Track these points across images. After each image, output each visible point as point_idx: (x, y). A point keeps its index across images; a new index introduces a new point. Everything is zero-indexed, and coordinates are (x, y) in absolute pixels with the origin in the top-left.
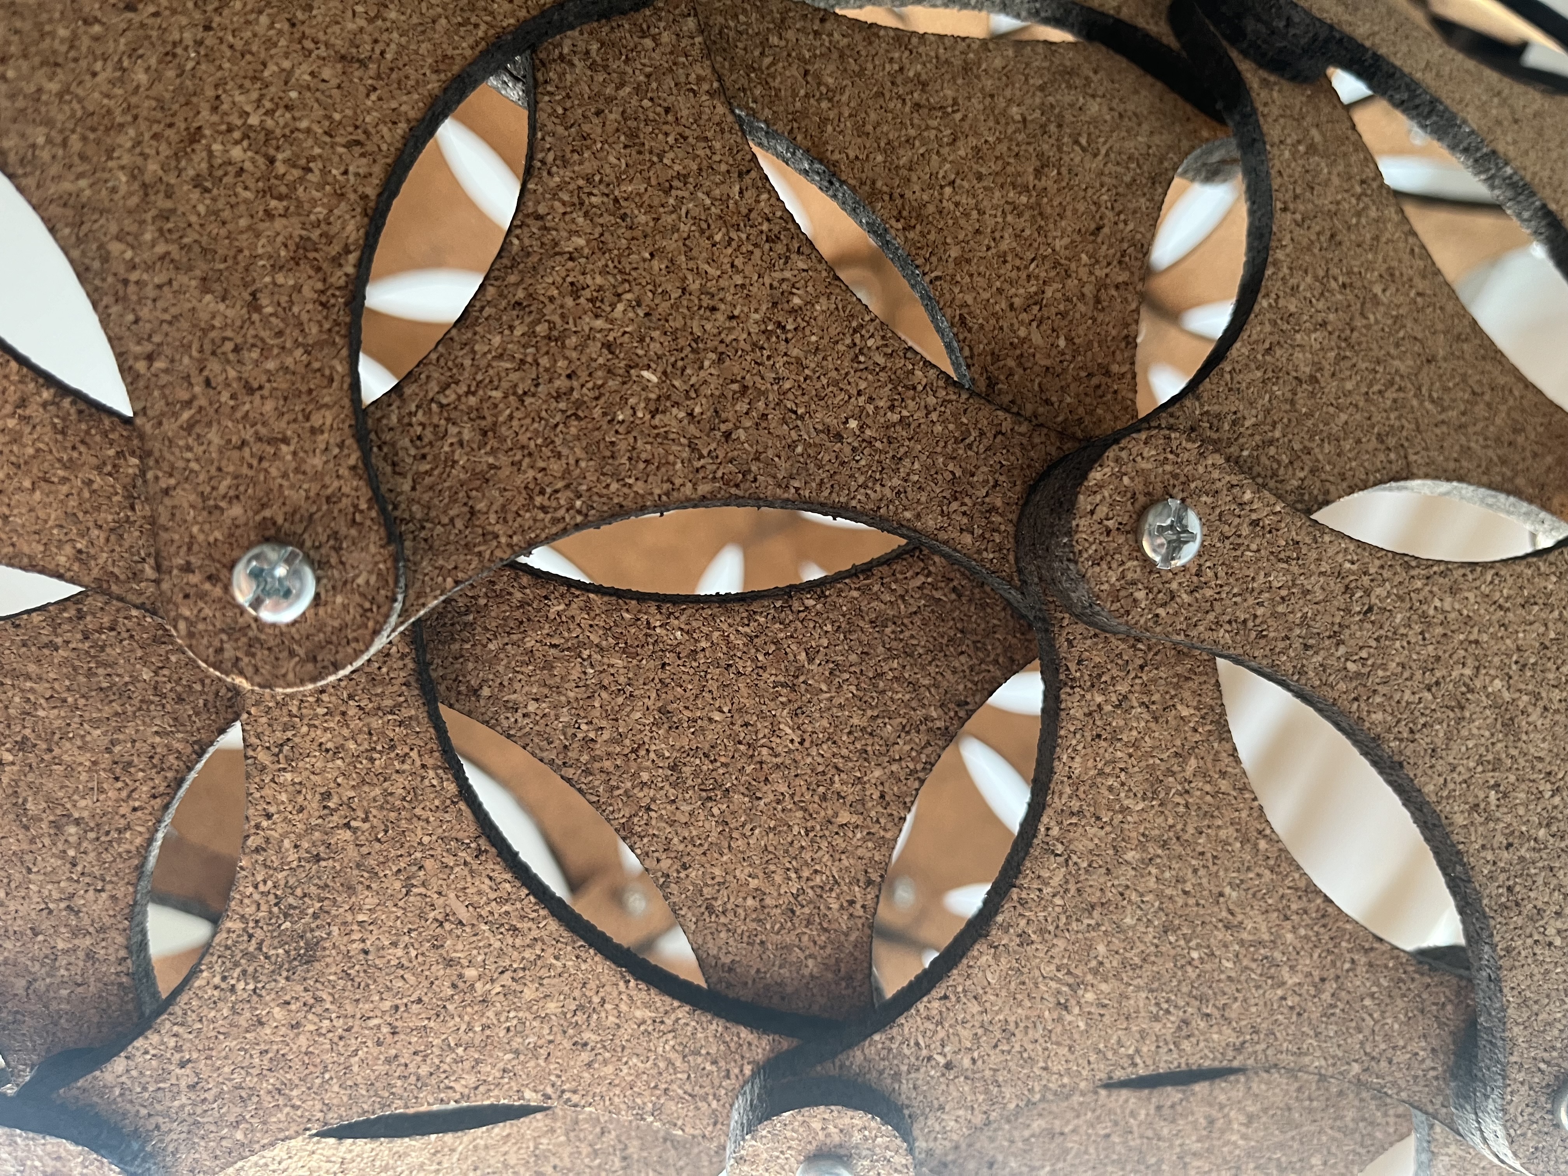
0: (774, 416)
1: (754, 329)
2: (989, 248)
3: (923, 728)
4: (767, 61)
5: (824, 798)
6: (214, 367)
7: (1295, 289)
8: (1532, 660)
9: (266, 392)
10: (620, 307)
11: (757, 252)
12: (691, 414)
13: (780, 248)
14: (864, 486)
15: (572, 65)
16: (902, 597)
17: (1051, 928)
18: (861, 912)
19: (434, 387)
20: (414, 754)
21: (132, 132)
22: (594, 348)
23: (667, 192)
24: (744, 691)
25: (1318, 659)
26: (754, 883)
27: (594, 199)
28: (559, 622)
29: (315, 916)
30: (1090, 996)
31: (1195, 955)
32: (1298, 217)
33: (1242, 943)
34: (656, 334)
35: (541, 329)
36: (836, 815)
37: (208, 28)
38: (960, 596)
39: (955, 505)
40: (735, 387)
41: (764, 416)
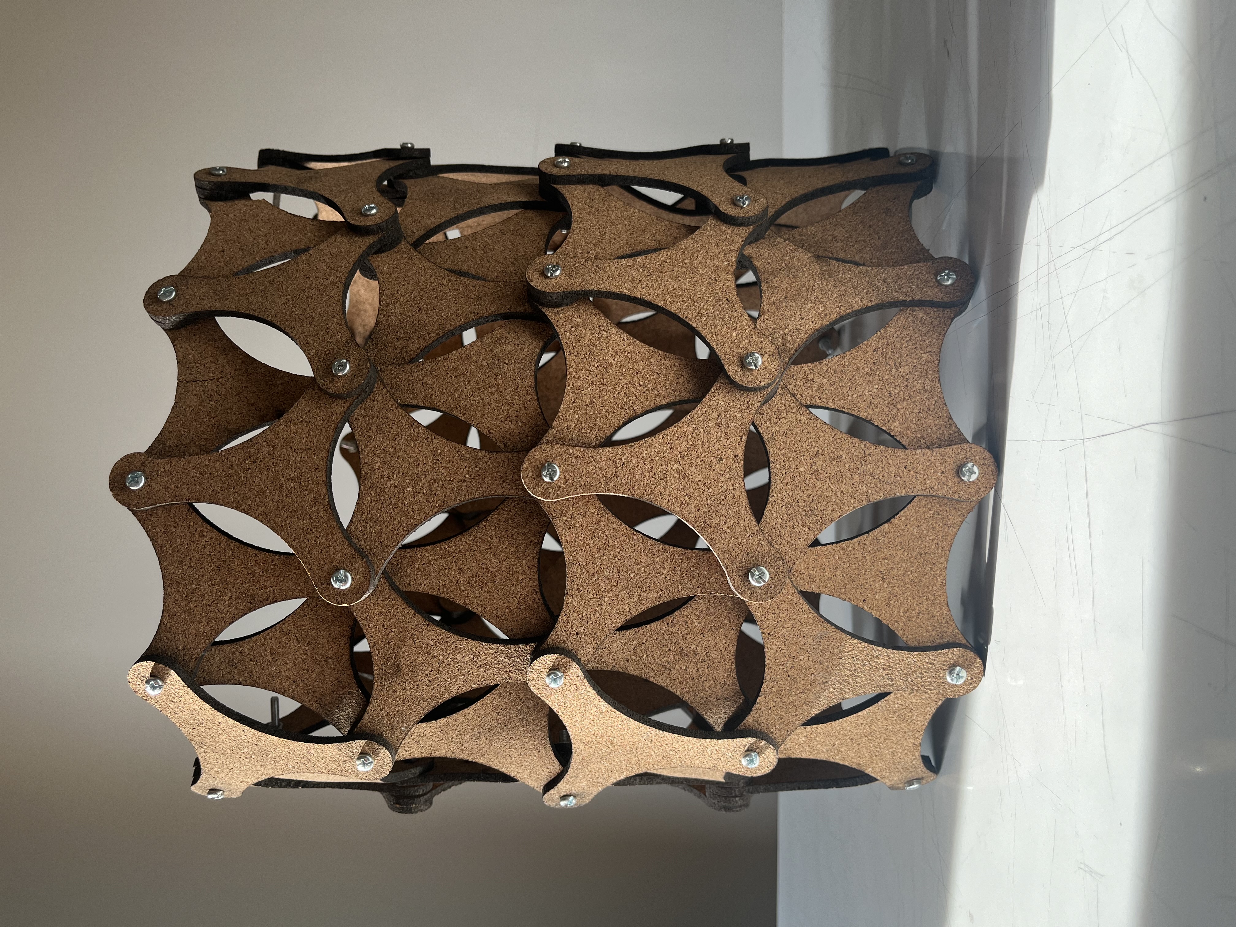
0: (445, 484)
1: (431, 464)
2: (488, 408)
3: (531, 544)
4: (411, 386)
5: (513, 574)
6: (308, 536)
7: (579, 378)
8: (686, 454)
9: (321, 537)
10: (395, 476)
11: (424, 444)
12: (424, 494)
13: (429, 440)
14: (477, 490)
15: (359, 419)
16: (510, 511)
17: (585, 584)
18: (538, 601)
19: (359, 517)
20: (399, 607)
21: (268, 491)
22: (392, 489)
23: (395, 440)
24: (478, 555)
25: (612, 484)
26: (506, 605)
27: (378, 452)
28: (422, 557)
29: (395, 658)
30: (607, 599)
31: (632, 575)
32: (576, 353)
33: (644, 567)
34: (407, 478)
35: (378, 490)
36: (518, 578)
37: (273, 459)
38: (527, 503)
39: (504, 484)
40: (432, 481)
41: (443, 485)
